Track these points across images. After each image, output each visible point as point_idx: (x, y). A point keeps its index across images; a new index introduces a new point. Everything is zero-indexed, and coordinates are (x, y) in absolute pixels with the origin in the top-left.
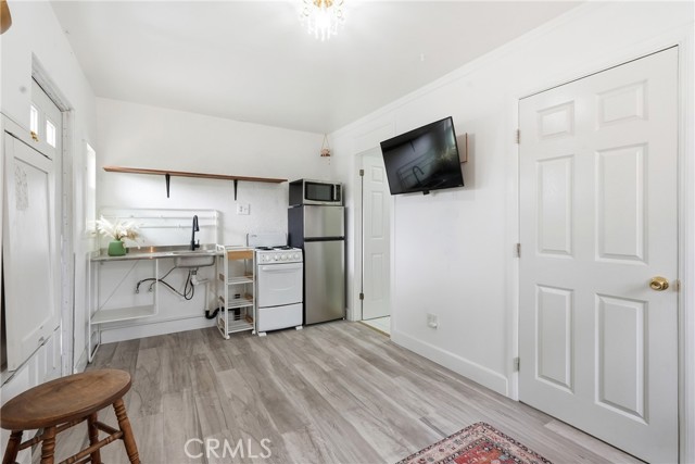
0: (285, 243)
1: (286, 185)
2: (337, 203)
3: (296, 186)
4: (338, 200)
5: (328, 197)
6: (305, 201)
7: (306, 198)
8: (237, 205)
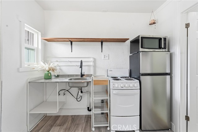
0: (128, 75)
1: (128, 42)
2: (164, 50)
3: (135, 42)
4: (165, 48)
5: (158, 47)
6: (141, 49)
7: (142, 47)
8: (102, 55)
